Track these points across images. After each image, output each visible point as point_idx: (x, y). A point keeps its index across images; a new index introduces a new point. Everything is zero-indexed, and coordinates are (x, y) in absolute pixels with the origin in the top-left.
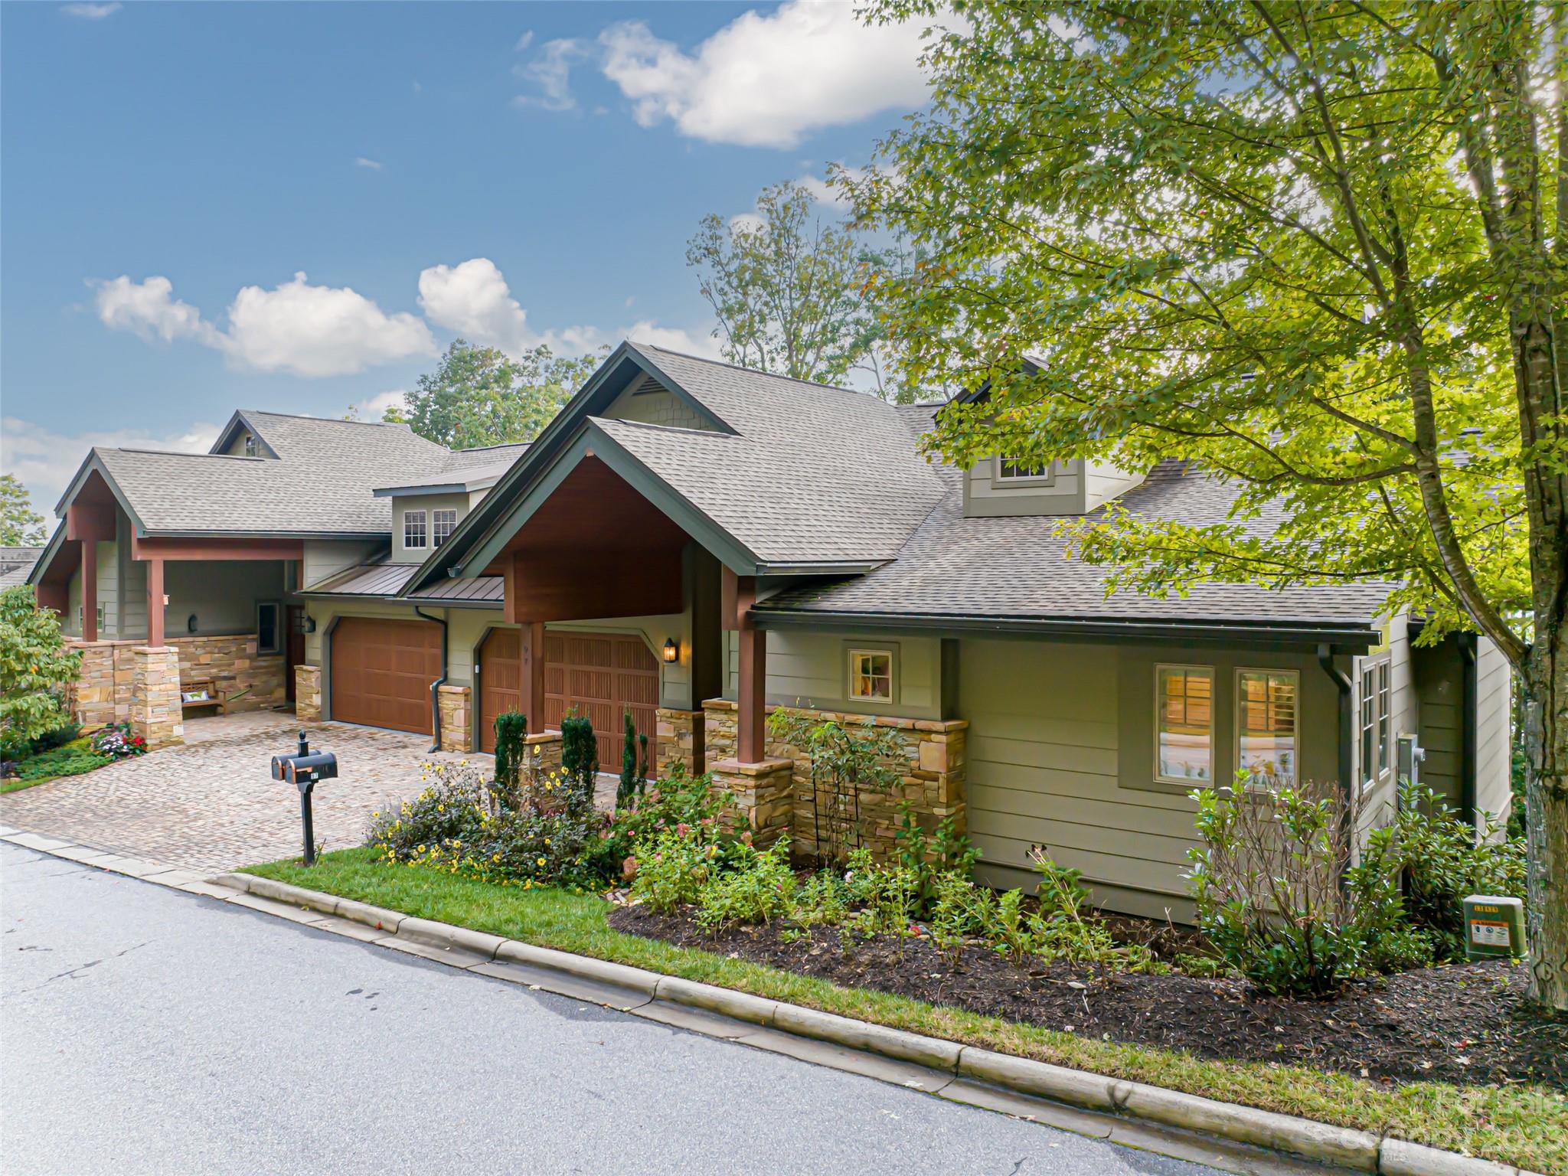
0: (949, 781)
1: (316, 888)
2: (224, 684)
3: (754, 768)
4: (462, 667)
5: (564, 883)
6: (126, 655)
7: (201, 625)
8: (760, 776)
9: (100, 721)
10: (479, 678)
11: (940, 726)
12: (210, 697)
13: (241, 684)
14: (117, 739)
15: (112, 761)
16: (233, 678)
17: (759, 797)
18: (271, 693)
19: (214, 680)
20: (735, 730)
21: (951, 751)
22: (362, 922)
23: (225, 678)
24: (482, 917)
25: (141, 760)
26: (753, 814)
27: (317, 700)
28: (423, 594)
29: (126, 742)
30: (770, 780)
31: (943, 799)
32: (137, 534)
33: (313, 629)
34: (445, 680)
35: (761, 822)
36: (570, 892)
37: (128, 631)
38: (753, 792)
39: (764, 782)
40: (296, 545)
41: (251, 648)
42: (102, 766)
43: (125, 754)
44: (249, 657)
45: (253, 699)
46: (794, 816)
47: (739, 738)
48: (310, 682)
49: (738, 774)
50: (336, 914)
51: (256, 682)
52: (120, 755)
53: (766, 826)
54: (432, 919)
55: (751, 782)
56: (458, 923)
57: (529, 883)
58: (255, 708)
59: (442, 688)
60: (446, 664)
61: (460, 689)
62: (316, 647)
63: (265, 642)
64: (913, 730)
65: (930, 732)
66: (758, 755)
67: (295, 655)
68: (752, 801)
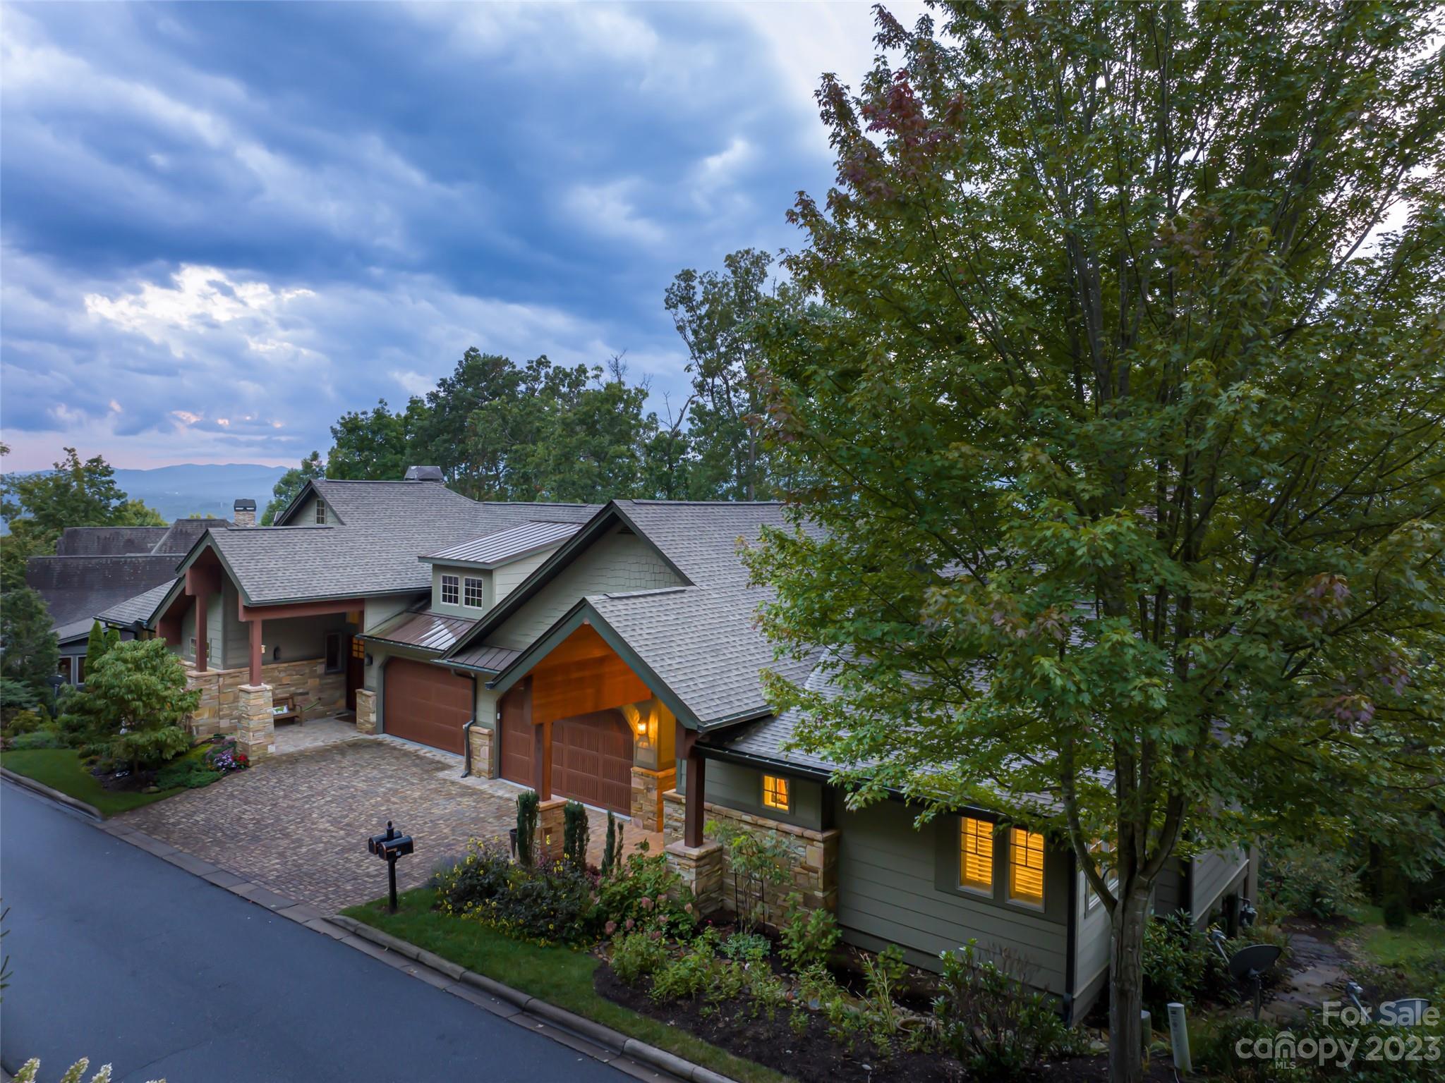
0: (825, 873)
1: (403, 938)
2: (300, 698)
3: (695, 852)
4: (487, 714)
5: (566, 941)
6: (229, 681)
7: (284, 654)
8: (699, 859)
9: (209, 733)
10: (500, 723)
11: (819, 836)
12: (289, 709)
13: (312, 698)
14: (227, 758)
15: (225, 775)
16: (307, 693)
17: (698, 874)
18: (335, 703)
19: (292, 696)
20: (683, 816)
21: (827, 853)
22: (435, 970)
23: (301, 694)
24: (513, 975)
25: (245, 774)
26: (694, 886)
27: (373, 718)
28: (459, 659)
29: (234, 760)
30: (706, 860)
31: (821, 886)
32: (242, 603)
33: (371, 662)
34: (475, 722)
35: (700, 890)
36: (571, 948)
37: (230, 662)
38: (694, 870)
39: (702, 863)
40: (359, 602)
41: (320, 669)
42: (217, 780)
43: (233, 769)
44: (320, 677)
45: (320, 708)
46: (723, 883)
47: (687, 821)
48: (368, 701)
49: (684, 857)
50: (417, 961)
51: (324, 696)
52: (230, 770)
53: (703, 892)
54: (482, 974)
55: (693, 864)
56: (498, 979)
57: (543, 942)
58: (322, 716)
59: (473, 728)
60: (475, 710)
61: (486, 731)
62: (373, 676)
63: (331, 663)
64: (801, 837)
65: (813, 840)
66: (697, 840)
67: (354, 681)
68: (693, 877)
